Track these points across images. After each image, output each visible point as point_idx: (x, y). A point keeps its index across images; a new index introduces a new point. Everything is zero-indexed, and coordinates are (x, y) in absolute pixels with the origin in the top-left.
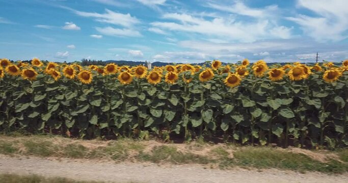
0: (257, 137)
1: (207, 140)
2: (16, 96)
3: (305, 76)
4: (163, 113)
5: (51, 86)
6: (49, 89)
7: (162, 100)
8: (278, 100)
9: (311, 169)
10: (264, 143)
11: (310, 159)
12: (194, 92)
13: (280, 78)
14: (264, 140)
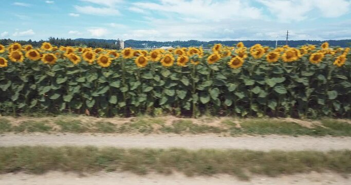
0: (255, 110)
1: (213, 114)
2: (38, 80)
3: (295, 58)
4: (176, 92)
5: (71, 69)
6: (70, 73)
7: (174, 81)
8: (273, 79)
9: (301, 133)
10: (260, 115)
11: (300, 126)
12: (203, 73)
13: (275, 60)
14: (260, 112)
